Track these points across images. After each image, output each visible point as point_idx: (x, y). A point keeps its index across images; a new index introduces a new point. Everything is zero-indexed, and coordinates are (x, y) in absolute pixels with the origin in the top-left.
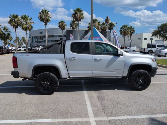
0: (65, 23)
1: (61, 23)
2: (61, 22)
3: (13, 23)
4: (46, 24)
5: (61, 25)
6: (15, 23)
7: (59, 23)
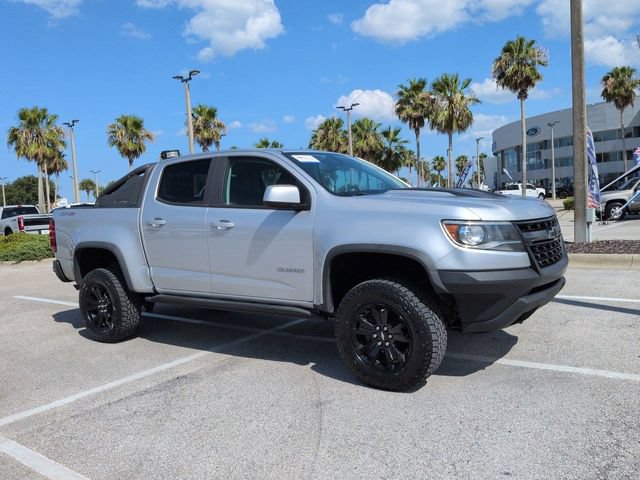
0: (634, 77)
1: (611, 80)
2: (613, 76)
3: (409, 109)
4: (523, 95)
5: (615, 88)
6: (415, 109)
7: (606, 79)
